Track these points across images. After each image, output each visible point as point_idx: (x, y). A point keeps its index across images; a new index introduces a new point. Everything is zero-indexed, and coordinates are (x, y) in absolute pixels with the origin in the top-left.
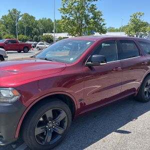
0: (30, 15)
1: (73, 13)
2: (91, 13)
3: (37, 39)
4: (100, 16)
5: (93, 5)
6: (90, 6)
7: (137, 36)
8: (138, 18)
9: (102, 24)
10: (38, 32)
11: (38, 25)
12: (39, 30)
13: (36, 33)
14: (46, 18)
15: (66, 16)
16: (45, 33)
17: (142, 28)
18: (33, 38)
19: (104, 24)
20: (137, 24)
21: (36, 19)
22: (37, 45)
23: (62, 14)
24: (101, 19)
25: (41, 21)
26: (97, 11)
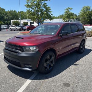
0: (2, 8)
1: (33, 7)
2: (44, 8)
3: (7, 23)
4: (49, 10)
5: (45, 4)
6: (43, 4)
7: (69, 22)
8: (69, 11)
9: (50, 15)
10: (8, 19)
11: (7, 15)
12: (8, 18)
13: (6, 20)
14: (12, 10)
15: (30, 10)
16: (12, 19)
17: (71, 17)
18: (4, 23)
19: (52, 15)
20: (68, 14)
21: (6, 11)
22: (10, 27)
23: (27, 8)
24: (50, 12)
25: (10, 12)
26: (48, 7)
